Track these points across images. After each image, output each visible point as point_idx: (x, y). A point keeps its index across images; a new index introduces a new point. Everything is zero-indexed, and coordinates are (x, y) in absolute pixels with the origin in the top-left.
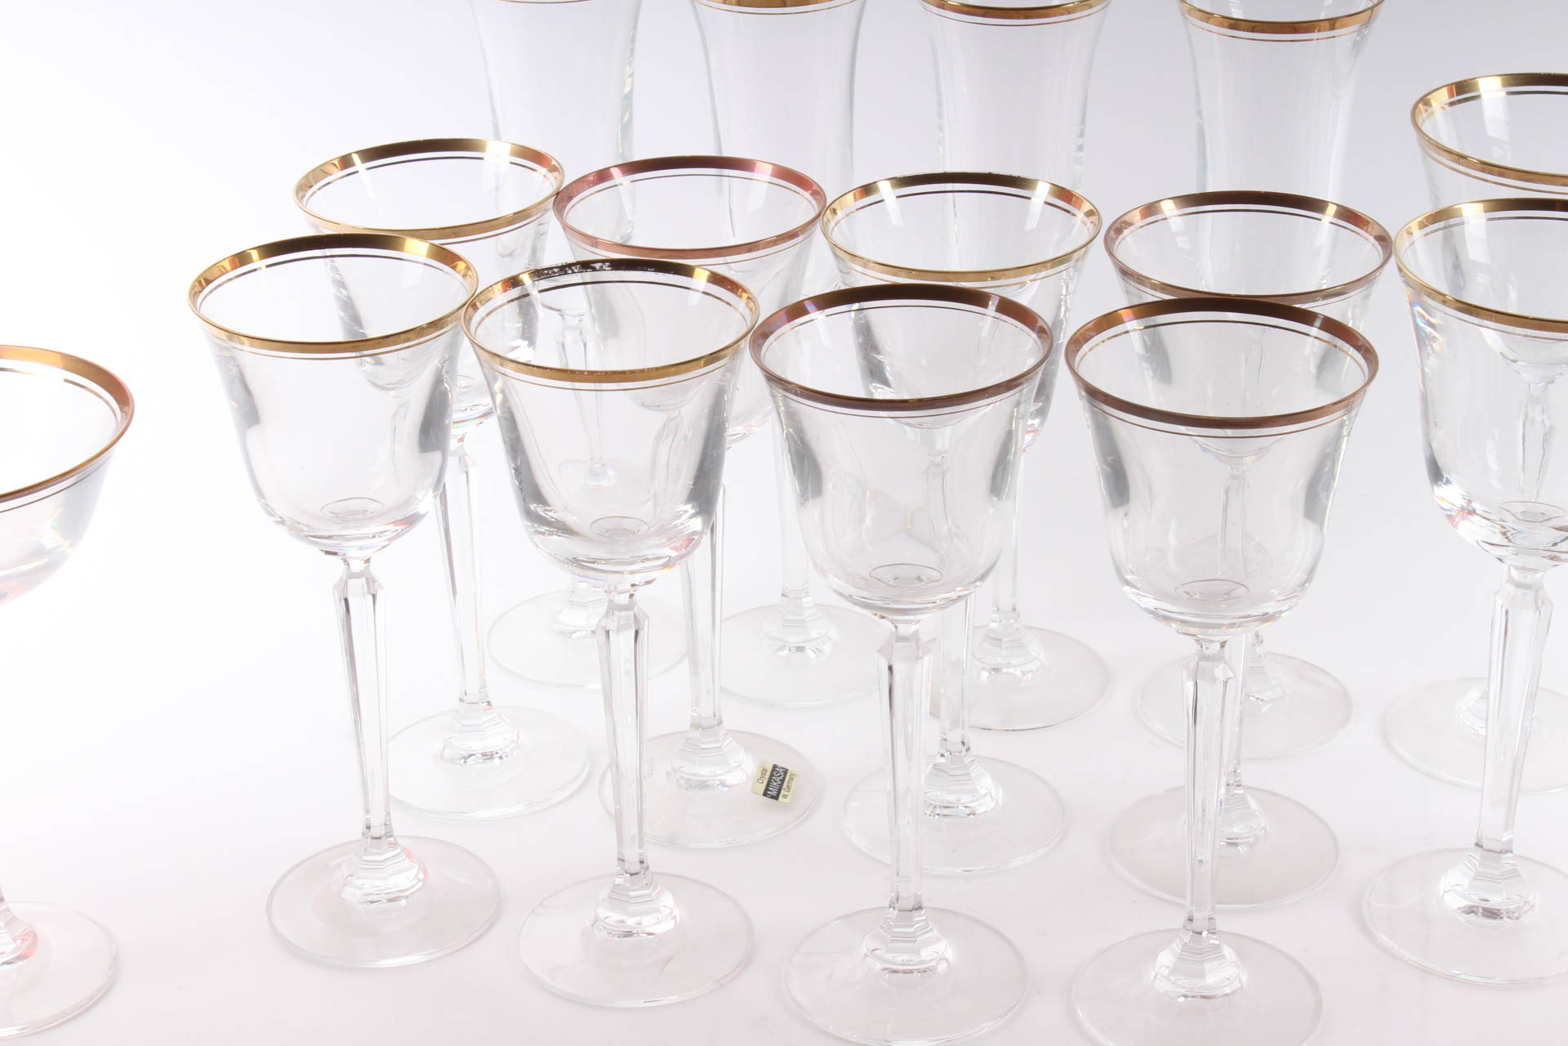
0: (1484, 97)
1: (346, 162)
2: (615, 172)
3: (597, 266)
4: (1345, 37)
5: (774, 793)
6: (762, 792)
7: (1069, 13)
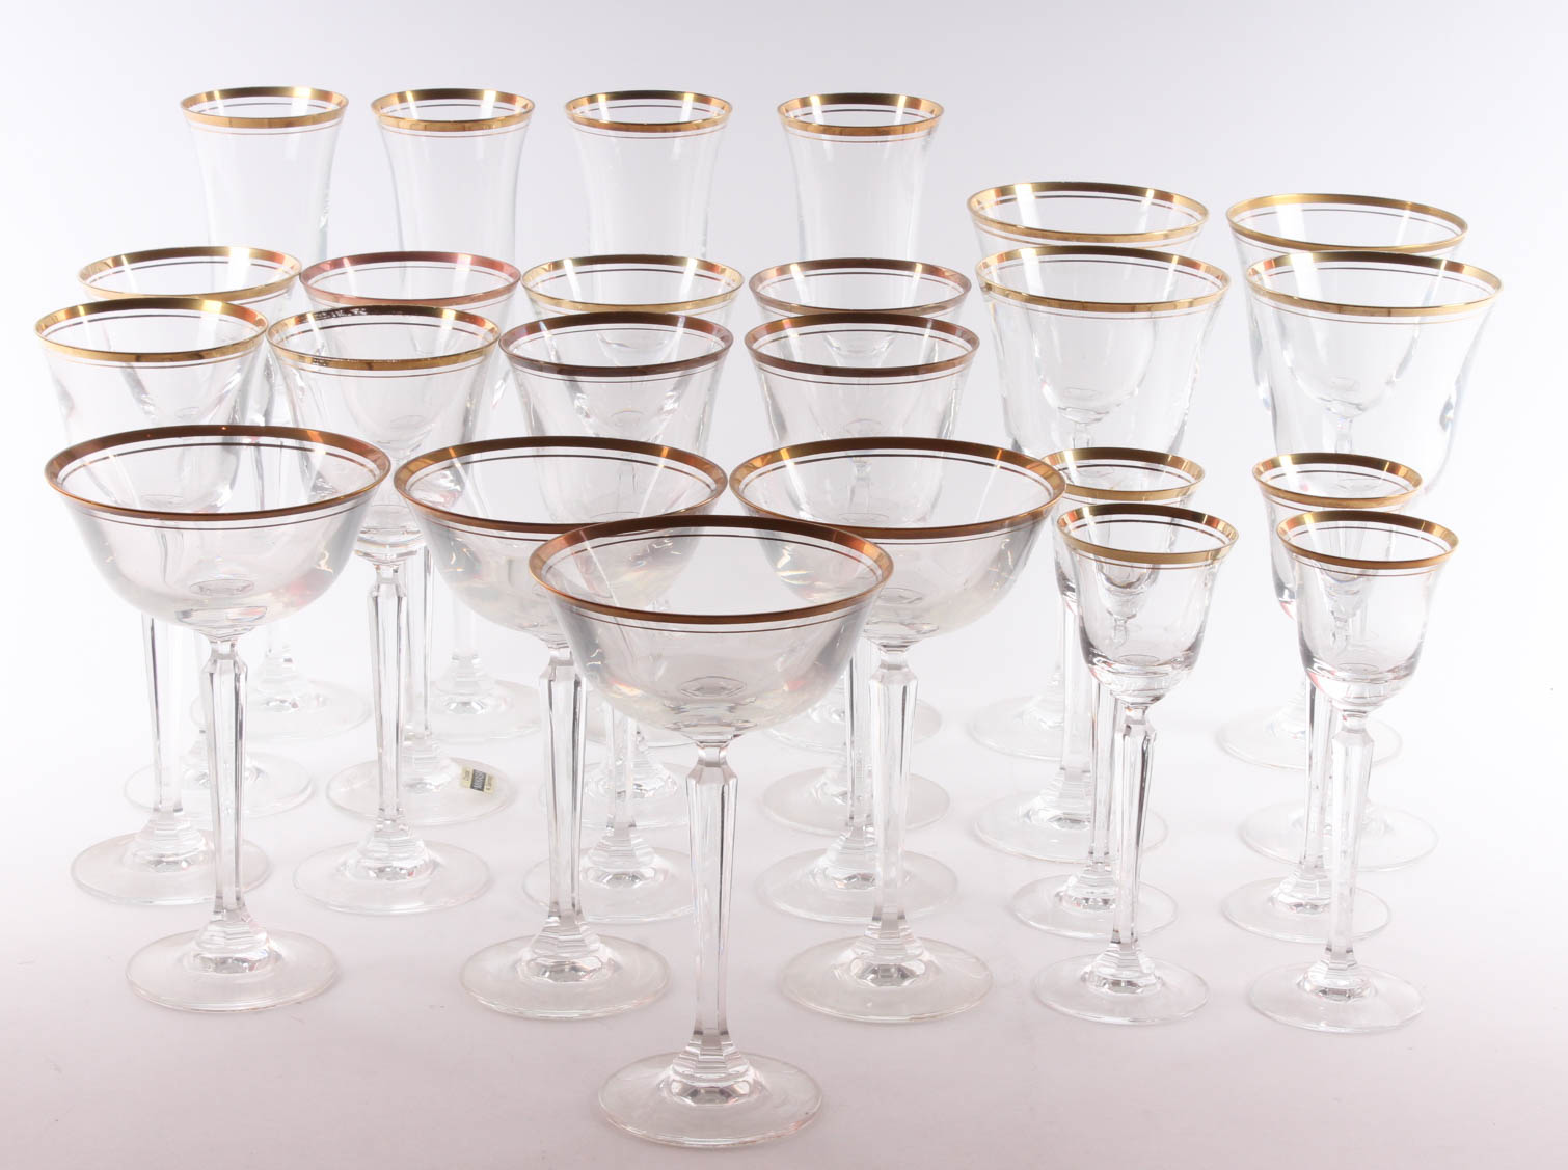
0: (1019, 200)
1: (117, 261)
2: (346, 261)
3: (356, 311)
4: (916, 139)
5: (480, 787)
6: (469, 785)
7: (698, 128)
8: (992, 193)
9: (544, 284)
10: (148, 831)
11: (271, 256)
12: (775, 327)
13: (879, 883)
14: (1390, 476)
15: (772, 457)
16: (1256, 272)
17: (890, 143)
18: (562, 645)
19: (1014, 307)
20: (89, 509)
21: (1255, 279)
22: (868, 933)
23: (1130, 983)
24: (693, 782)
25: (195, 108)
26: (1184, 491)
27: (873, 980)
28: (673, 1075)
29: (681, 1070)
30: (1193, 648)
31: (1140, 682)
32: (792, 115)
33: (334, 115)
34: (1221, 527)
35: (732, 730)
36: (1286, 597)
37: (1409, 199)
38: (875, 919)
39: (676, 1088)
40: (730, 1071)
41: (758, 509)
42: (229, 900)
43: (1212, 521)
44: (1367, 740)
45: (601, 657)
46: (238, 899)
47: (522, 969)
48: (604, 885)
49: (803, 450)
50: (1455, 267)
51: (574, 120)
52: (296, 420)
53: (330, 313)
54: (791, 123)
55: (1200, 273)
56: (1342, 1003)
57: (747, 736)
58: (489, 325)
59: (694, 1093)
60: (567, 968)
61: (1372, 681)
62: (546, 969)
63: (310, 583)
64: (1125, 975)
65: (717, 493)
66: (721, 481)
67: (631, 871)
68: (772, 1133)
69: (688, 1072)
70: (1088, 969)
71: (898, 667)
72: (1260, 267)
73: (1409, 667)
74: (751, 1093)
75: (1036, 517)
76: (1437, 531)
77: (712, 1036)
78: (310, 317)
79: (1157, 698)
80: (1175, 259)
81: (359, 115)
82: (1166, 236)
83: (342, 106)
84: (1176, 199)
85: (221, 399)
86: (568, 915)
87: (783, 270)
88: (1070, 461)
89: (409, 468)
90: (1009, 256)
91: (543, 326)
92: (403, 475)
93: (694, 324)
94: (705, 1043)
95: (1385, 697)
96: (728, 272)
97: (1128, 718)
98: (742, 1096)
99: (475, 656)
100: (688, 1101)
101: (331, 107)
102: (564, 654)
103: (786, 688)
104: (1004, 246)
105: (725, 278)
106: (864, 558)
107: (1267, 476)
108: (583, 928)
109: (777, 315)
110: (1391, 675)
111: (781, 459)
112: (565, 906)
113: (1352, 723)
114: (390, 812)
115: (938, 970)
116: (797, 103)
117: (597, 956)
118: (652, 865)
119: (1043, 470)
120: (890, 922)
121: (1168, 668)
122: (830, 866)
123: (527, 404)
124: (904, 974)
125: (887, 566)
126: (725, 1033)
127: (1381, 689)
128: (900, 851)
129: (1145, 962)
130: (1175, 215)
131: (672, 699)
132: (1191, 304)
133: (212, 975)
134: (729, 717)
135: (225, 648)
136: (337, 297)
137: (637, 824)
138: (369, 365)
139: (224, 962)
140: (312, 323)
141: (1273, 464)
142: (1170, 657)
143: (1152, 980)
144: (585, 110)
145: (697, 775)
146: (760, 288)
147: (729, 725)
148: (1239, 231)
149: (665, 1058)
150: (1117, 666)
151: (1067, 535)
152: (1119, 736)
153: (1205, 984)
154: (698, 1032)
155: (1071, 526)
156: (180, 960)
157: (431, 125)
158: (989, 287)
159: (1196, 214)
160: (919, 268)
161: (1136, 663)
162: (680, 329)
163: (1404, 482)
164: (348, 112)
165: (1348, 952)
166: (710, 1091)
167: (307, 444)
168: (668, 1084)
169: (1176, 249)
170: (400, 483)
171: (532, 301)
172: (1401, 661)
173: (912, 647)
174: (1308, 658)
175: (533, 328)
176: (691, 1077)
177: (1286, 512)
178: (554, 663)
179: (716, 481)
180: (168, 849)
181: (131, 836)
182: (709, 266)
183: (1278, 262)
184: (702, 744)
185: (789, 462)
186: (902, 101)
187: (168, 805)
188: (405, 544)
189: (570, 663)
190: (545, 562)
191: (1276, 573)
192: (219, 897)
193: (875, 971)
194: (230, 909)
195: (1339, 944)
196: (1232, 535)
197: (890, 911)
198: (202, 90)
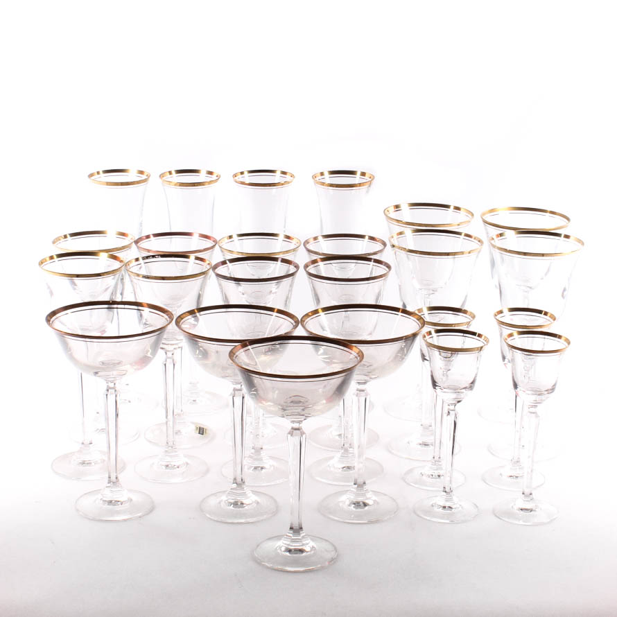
0: (403, 210)
1: (66, 236)
2: (151, 236)
3: (157, 256)
5: (202, 433)
6: (198, 432)
7: (282, 185)
8: (393, 207)
9: (226, 245)
10: (80, 451)
11: (123, 234)
12: (314, 262)
13: (356, 469)
14: (545, 316)
15: (316, 312)
16: (493, 239)
17: (354, 191)
18: (237, 383)
19: (403, 254)
20: (63, 334)
21: (492, 242)
22: (352, 489)
23: (450, 507)
24: (289, 435)
25: (93, 178)
26: (468, 323)
27: (354, 507)
28: (282, 544)
29: (285, 542)
30: (473, 383)
31: (454, 396)
32: (317, 179)
33: (145, 181)
34: (483, 337)
35: (304, 417)
36: (505, 362)
37: (549, 209)
38: (355, 484)
39: (283, 549)
40: (304, 542)
41: (311, 333)
42: (113, 478)
43: (480, 336)
44: (537, 416)
45: (256, 390)
46: (116, 478)
47: (223, 504)
48: (251, 471)
49: (326, 309)
50: (567, 237)
51: (236, 182)
52: (136, 299)
53: (147, 257)
54: (317, 183)
55: (472, 239)
56: (528, 514)
57: (309, 419)
58: (208, 262)
59: (290, 551)
60: (239, 503)
61: (539, 395)
62: (231, 504)
63: (144, 361)
64: (447, 504)
65: (295, 327)
66: (297, 322)
67: (261, 466)
68: (319, 566)
69: (288, 543)
70: (434, 502)
71: (363, 391)
72: (495, 237)
73: (553, 389)
74: (311, 551)
75: (415, 335)
76: (563, 338)
77: (296, 530)
78: (141, 259)
79: (459, 402)
80: (463, 234)
81: (154, 181)
82: (459, 225)
83: (148, 176)
84: (462, 210)
85: (107, 289)
86: (240, 483)
87: (315, 238)
88: (426, 311)
89: (181, 317)
90: (401, 233)
91: (227, 262)
92: (179, 320)
93: (284, 261)
94: (294, 532)
95: (544, 400)
96: (295, 240)
97: (449, 409)
98: (307, 552)
99: (198, 383)
100: (288, 554)
101: (144, 177)
102: (238, 387)
103: (324, 402)
104: (399, 229)
105: (294, 241)
106: (353, 352)
107: (499, 317)
108: (245, 488)
109: (315, 257)
110: (546, 392)
111: (318, 313)
112: (239, 480)
113: (532, 410)
114: (170, 444)
115: (378, 503)
116: (319, 174)
117: (250, 499)
118: (268, 463)
119: (417, 317)
120: (360, 485)
121: (464, 390)
122: (336, 463)
123: (222, 291)
124: (365, 505)
125: (361, 355)
126: (301, 528)
127: (543, 397)
128: (364, 457)
129: (455, 499)
130: (461, 216)
131: (281, 406)
132: (469, 253)
133: (106, 506)
134: (303, 413)
135: (111, 385)
136: (149, 251)
137: (263, 447)
138: (163, 278)
139: (111, 502)
140: (141, 261)
141: (501, 312)
142: (464, 386)
143: (458, 506)
144: (240, 178)
145: (291, 433)
146: (308, 246)
147: (303, 415)
148: (486, 222)
149: (279, 537)
150: (445, 390)
151: (426, 341)
152: (445, 415)
153: (477, 507)
154: (291, 528)
155: (427, 337)
156: (95, 501)
157: (182, 185)
158: (393, 246)
159: (470, 216)
160: (367, 237)
161: (451, 389)
162: (279, 263)
163: (549, 319)
164: (151, 179)
165: (531, 494)
166: (296, 550)
167: (140, 308)
168: (280, 548)
169: (463, 230)
170: (177, 323)
171: (222, 251)
172: (550, 388)
173: (368, 384)
174: (515, 386)
175: (224, 263)
176: (288, 545)
177: (507, 331)
178: (235, 390)
179: (295, 322)
180: (87, 458)
181: (73, 453)
182: (288, 237)
183: (501, 235)
184: (293, 422)
185: (322, 314)
186: (359, 173)
187: (87, 442)
188: (176, 344)
189: (240, 390)
190: (234, 354)
191: (502, 353)
192: (110, 477)
193: (354, 504)
194: (113, 482)
195: (527, 491)
196: (487, 340)
197: (360, 481)
198: (95, 171)
